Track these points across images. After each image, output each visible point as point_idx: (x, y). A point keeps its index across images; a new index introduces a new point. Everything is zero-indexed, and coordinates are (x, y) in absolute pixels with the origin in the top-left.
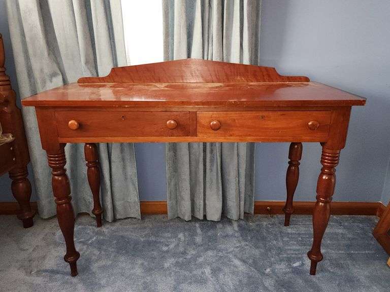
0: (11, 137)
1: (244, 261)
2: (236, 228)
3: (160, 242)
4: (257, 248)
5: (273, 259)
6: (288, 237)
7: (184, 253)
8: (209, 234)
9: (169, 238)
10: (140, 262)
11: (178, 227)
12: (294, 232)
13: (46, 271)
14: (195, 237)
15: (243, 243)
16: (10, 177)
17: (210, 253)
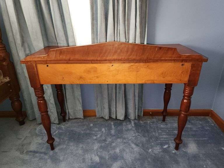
0: (8, 78)
1: (137, 145)
2: (133, 125)
3: (92, 134)
4: (144, 136)
5: (153, 144)
6: (161, 130)
7: (105, 140)
8: (119, 128)
9: (97, 131)
10: (81, 146)
11: (102, 125)
12: (164, 127)
13: (31, 152)
14: (111, 131)
15: (137, 134)
16: (10, 99)
17: (119, 140)
